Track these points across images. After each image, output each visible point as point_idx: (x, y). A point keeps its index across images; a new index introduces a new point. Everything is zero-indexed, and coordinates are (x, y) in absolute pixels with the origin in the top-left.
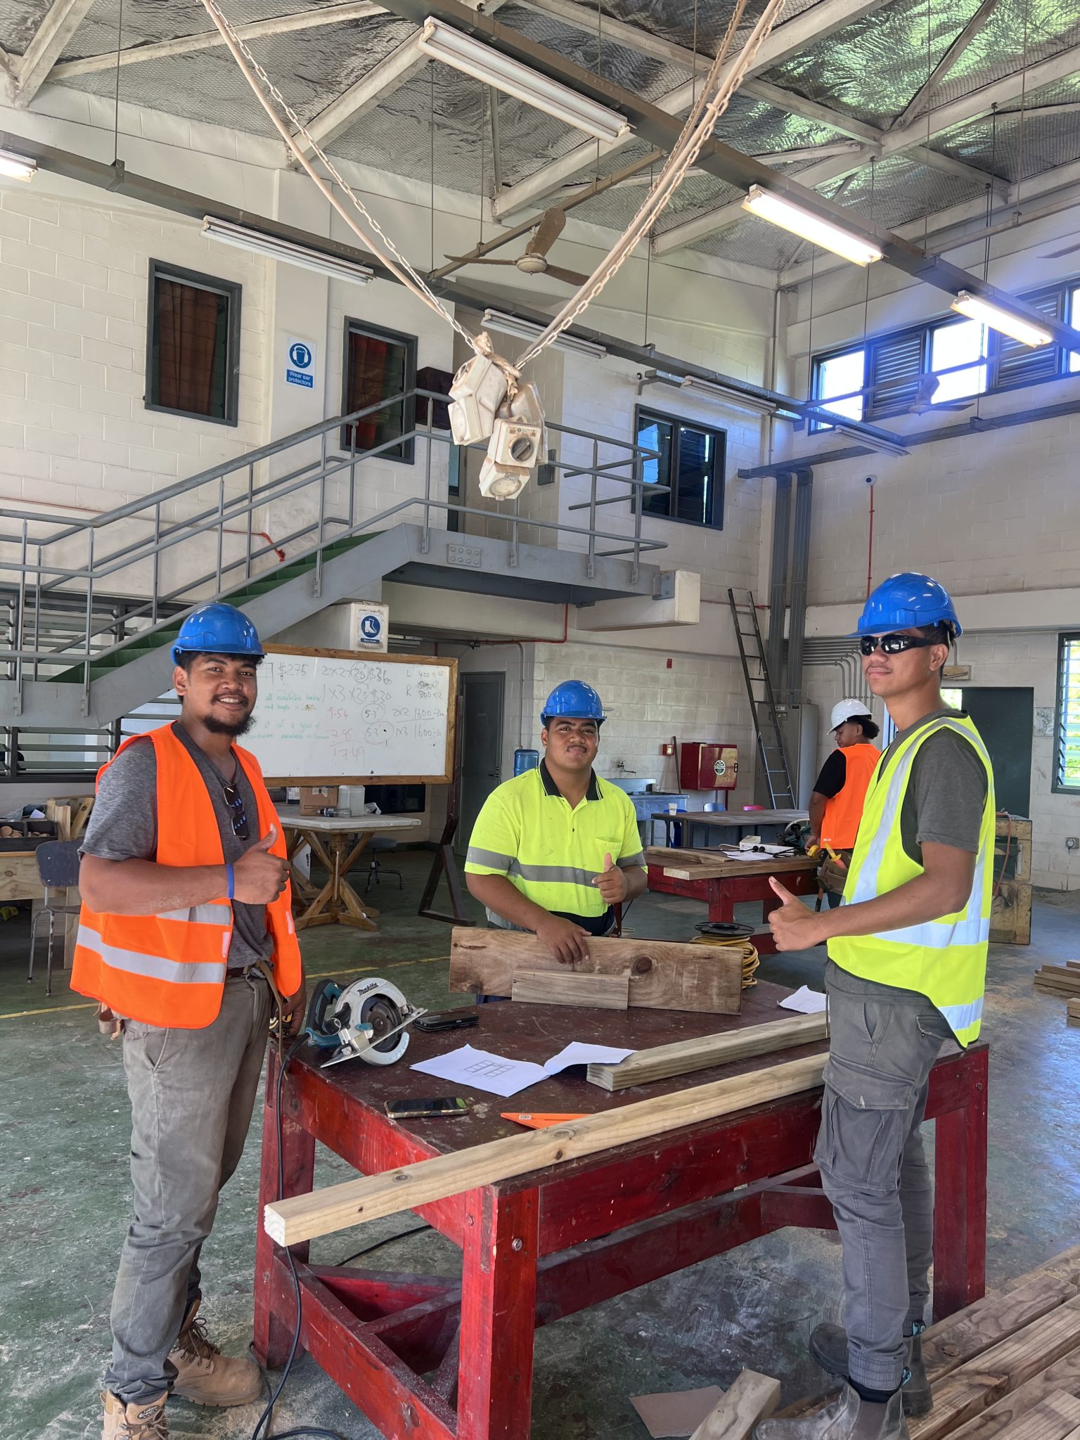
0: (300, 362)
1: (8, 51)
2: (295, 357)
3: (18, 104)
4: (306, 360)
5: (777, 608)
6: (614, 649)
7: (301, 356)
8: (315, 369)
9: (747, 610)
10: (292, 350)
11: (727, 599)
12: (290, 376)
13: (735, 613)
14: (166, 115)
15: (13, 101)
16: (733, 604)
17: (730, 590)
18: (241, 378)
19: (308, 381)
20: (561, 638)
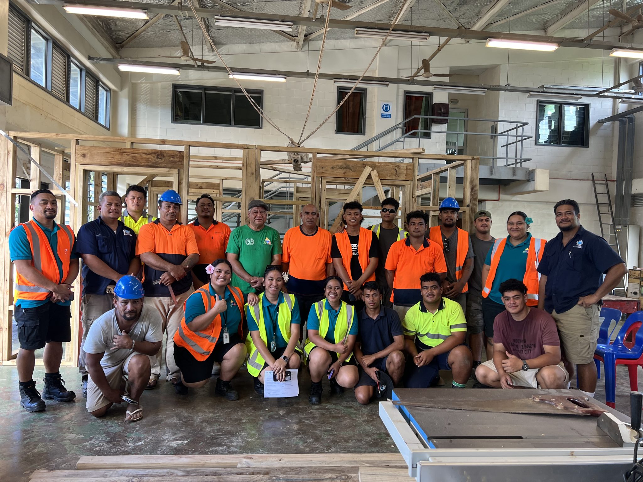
0: (386, 110)
1: (293, 37)
2: (384, 109)
3: (299, 50)
4: (388, 109)
5: (619, 181)
6: (526, 203)
7: (386, 108)
8: (391, 112)
9: (604, 182)
10: (383, 106)
11: (591, 178)
12: (383, 115)
13: (594, 184)
14: (342, 40)
15: (297, 49)
16: (593, 180)
17: (592, 174)
18: (367, 119)
19: (389, 116)
20: (497, 199)
